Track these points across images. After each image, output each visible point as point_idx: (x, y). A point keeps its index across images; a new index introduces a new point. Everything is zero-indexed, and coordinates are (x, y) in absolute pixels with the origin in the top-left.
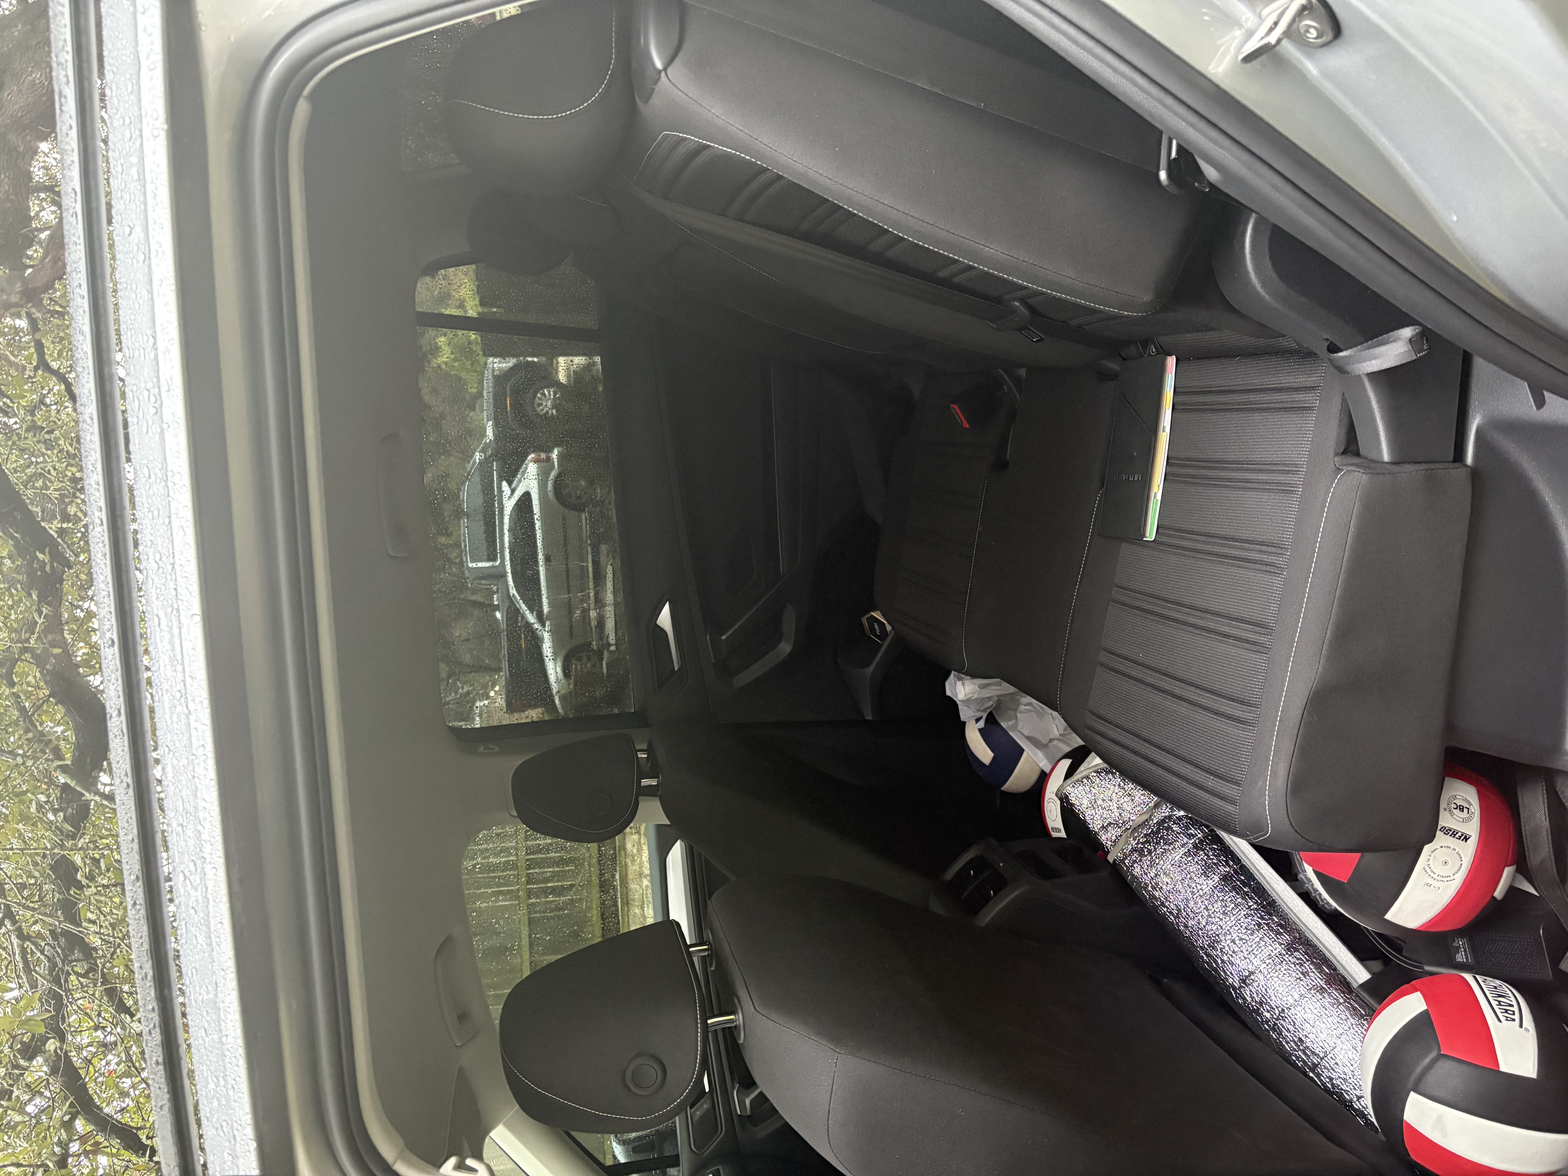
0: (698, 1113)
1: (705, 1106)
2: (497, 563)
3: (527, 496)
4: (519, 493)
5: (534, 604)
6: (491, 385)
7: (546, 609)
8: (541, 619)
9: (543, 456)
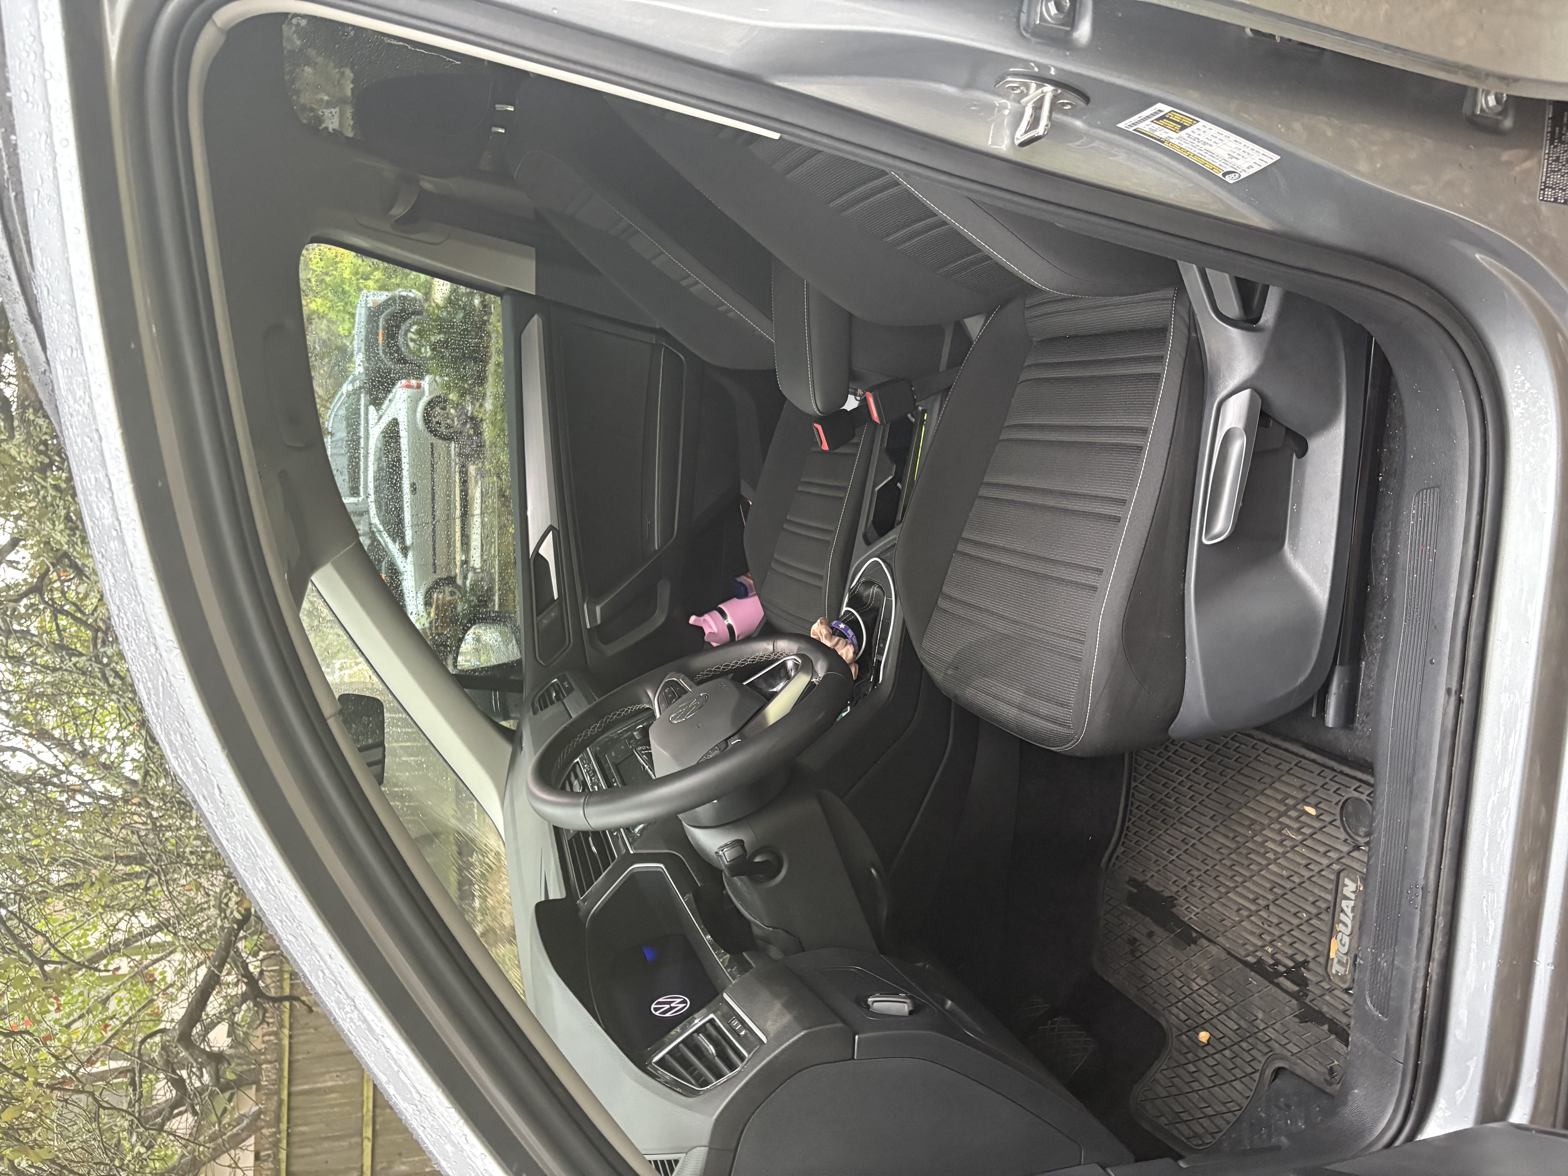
0: (545, 621)
1: (553, 614)
2: (360, 499)
3: (395, 423)
4: (386, 420)
5: (398, 534)
6: (363, 320)
7: (409, 541)
8: (405, 550)
9: (414, 382)
